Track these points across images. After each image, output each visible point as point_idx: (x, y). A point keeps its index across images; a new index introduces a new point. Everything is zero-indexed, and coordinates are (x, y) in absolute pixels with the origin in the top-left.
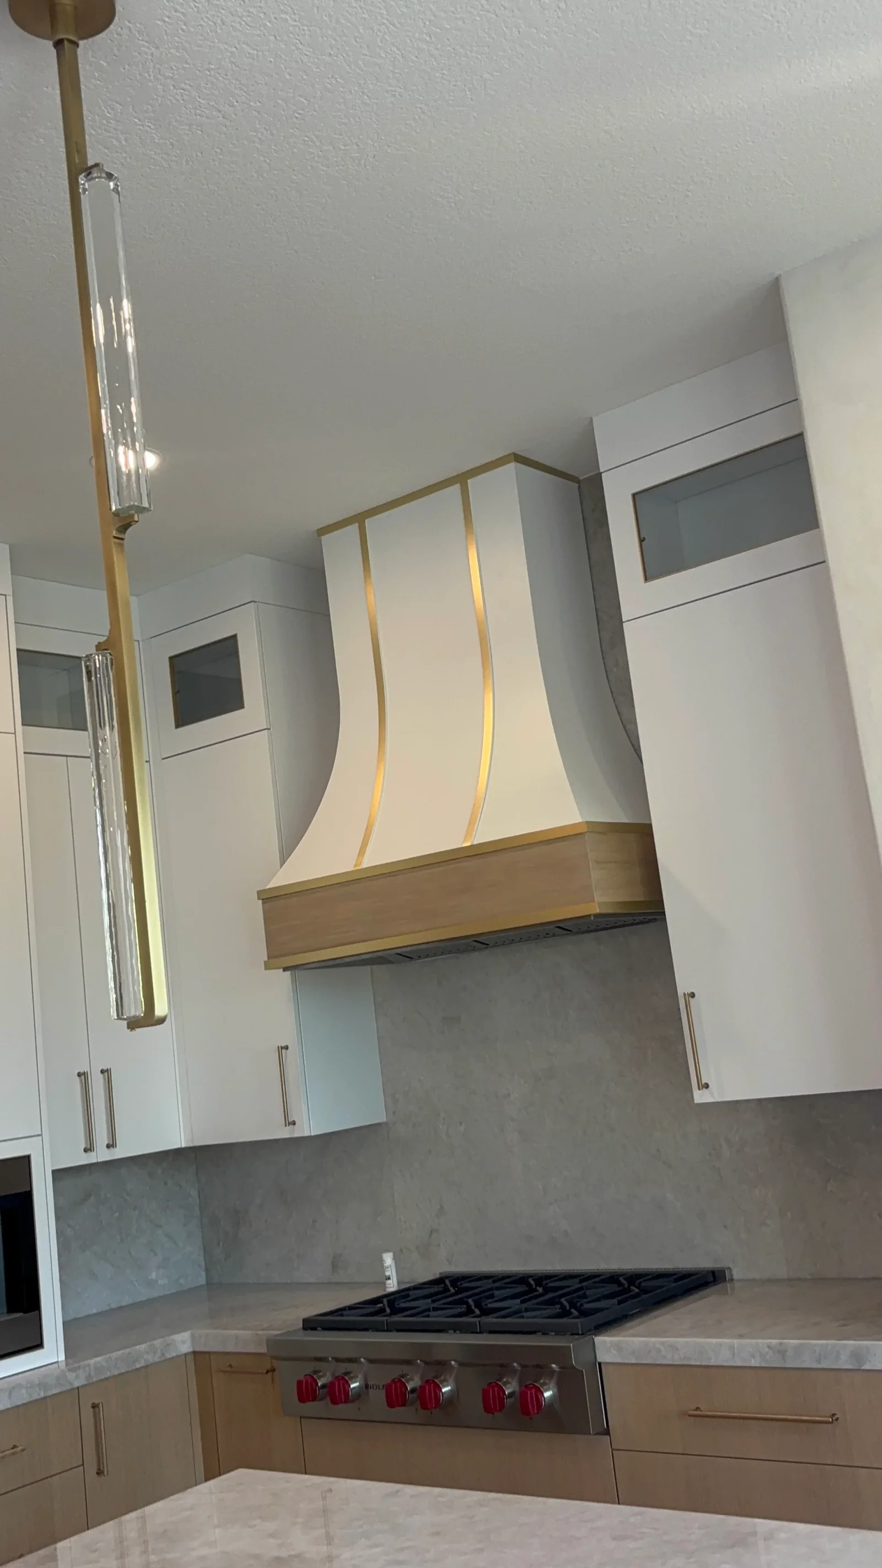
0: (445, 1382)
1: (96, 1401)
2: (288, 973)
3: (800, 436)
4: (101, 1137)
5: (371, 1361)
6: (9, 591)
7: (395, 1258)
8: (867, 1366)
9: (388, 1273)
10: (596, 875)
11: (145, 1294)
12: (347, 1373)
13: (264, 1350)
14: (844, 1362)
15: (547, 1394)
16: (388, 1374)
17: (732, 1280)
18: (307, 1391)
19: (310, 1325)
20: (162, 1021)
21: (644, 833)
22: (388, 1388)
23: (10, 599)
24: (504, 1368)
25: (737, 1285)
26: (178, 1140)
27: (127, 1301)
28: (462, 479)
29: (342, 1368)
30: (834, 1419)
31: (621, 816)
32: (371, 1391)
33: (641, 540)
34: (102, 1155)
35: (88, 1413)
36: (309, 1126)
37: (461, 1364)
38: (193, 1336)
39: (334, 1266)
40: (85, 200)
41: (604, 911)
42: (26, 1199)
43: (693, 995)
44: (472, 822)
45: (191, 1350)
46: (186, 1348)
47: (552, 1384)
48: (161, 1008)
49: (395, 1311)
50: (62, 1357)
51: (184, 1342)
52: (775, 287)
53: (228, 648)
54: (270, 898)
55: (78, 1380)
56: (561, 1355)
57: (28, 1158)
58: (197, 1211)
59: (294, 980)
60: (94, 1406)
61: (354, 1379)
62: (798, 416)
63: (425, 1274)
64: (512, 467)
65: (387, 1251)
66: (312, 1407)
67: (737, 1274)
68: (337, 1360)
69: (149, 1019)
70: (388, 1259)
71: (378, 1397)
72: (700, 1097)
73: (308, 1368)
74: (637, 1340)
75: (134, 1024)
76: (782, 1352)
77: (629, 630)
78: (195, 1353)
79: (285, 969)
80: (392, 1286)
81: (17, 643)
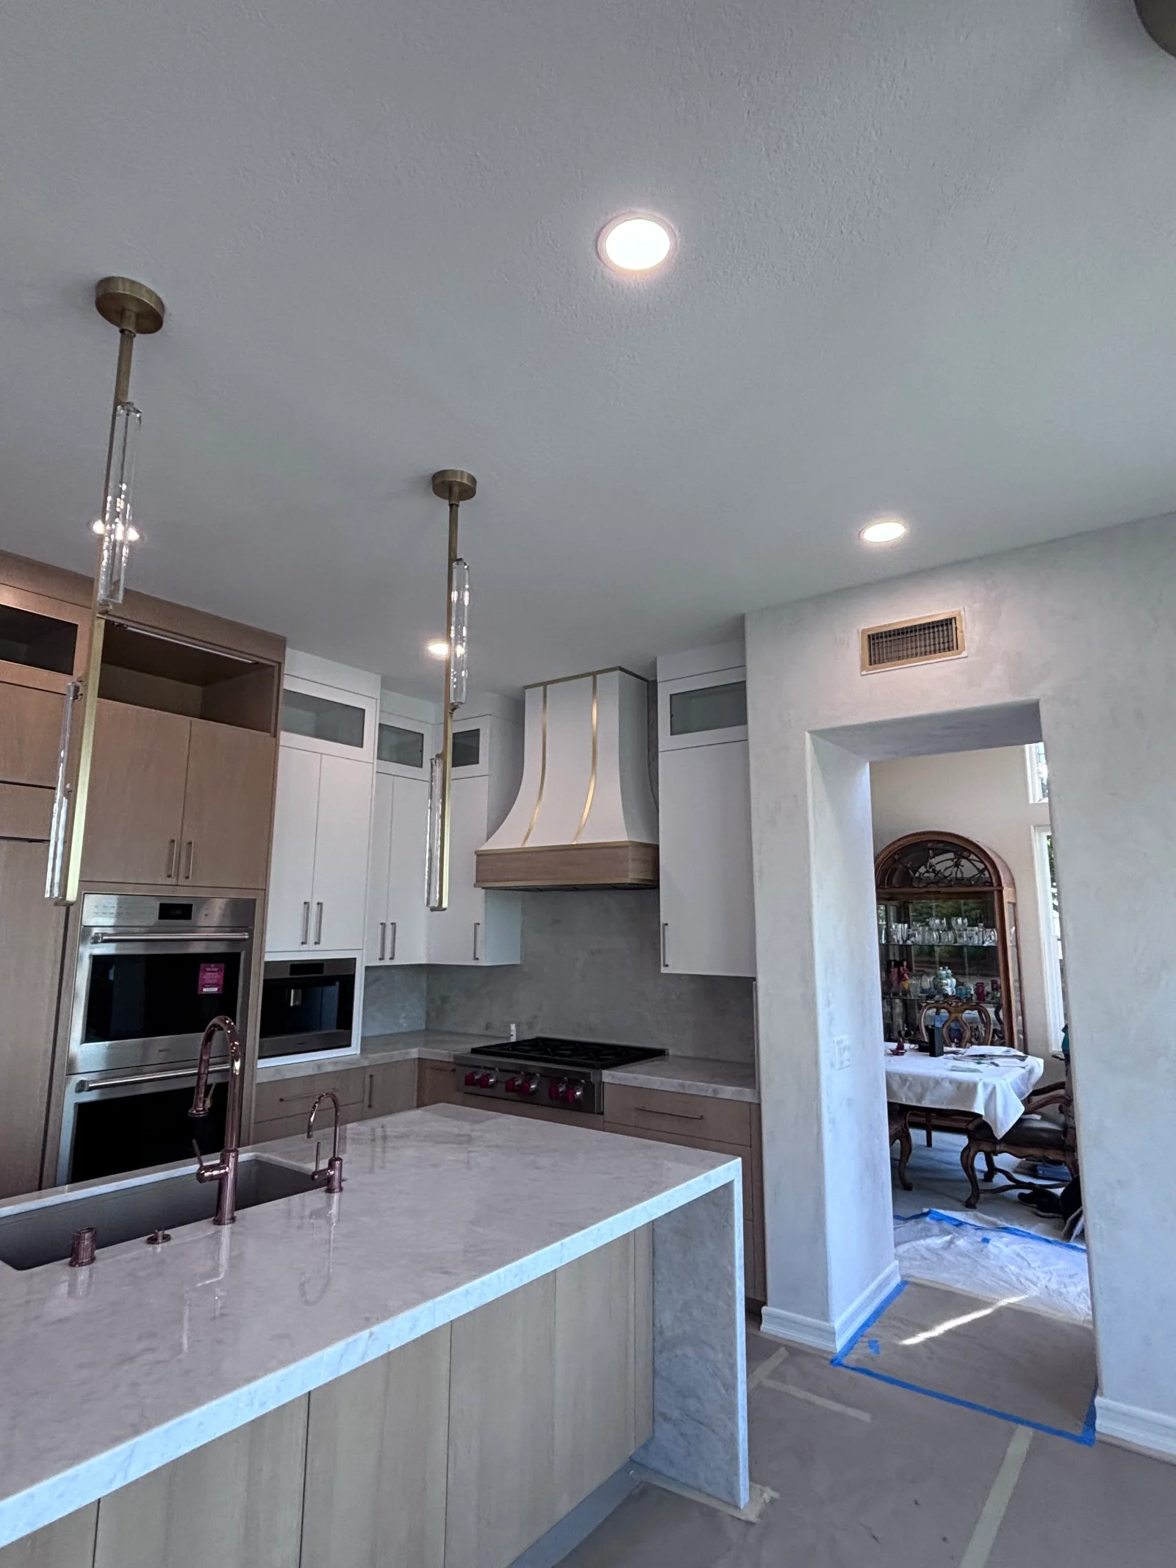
0: (533, 1083)
1: (373, 1074)
2: (484, 890)
3: (745, 682)
4: (388, 955)
5: (501, 1070)
6: (378, 697)
7: (516, 1026)
8: (719, 1096)
9: (512, 1033)
10: (631, 865)
11: (396, 1030)
12: (489, 1075)
13: (452, 1060)
14: (710, 1094)
15: (578, 1093)
16: (508, 1077)
17: (668, 1055)
18: (469, 1081)
19: (474, 1051)
20: (445, 909)
21: (656, 848)
22: (507, 1083)
23: (379, 702)
24: (560, 1080)
25: (670, 1057)
26: (423, 960)
27: (388, 1032)
28: (594, 674)
29: (488, 1072)
30: (702, 1118)
31: (646, 841)
32: (499, 1084)
33: (672, 716)
34: (387, 962)
35: (368, 1079)
36: (484, 962)
37: (541, 1076)
38: (419, 1051)
39: (487, 1027)
40: (455, 572)
41: (635, 882)
42: (352, 978)
43: (667, 924)
44: (578, 833)
45: (417, 1056)
46: (416, 1056)
47: (581, 1089)
48: (445, 905)
49: (514, 1050)
50: (359, 1052)
51: (415, 1053)
52: (743, 618)
53: (475, 734)
54: (480, 855)
55: (366, 1063)
56: (586, 1076)
57: (355, 959)
58: (425, 994)
59: (486, 893)
60: (371, 1076)
61: (491, 1077)
62: (745, 675)
63: (529, 1036)
64: (618, 672)
65: (513, 1023)
66: (471, 1089)
67: (671, 1052)
68: (486, 1068)
69: (439, 908)
70: (513, 1027)
71: (502, 1087)
72: (664, 970)
73: (469, 1071)
74: (623, 1074)
75: (433, 909)
76: (682, 1086)
77: (660, 754)
78: (419, 1059)
79: (483, 888)
80: (513, 1039)
81: (380, 720)
